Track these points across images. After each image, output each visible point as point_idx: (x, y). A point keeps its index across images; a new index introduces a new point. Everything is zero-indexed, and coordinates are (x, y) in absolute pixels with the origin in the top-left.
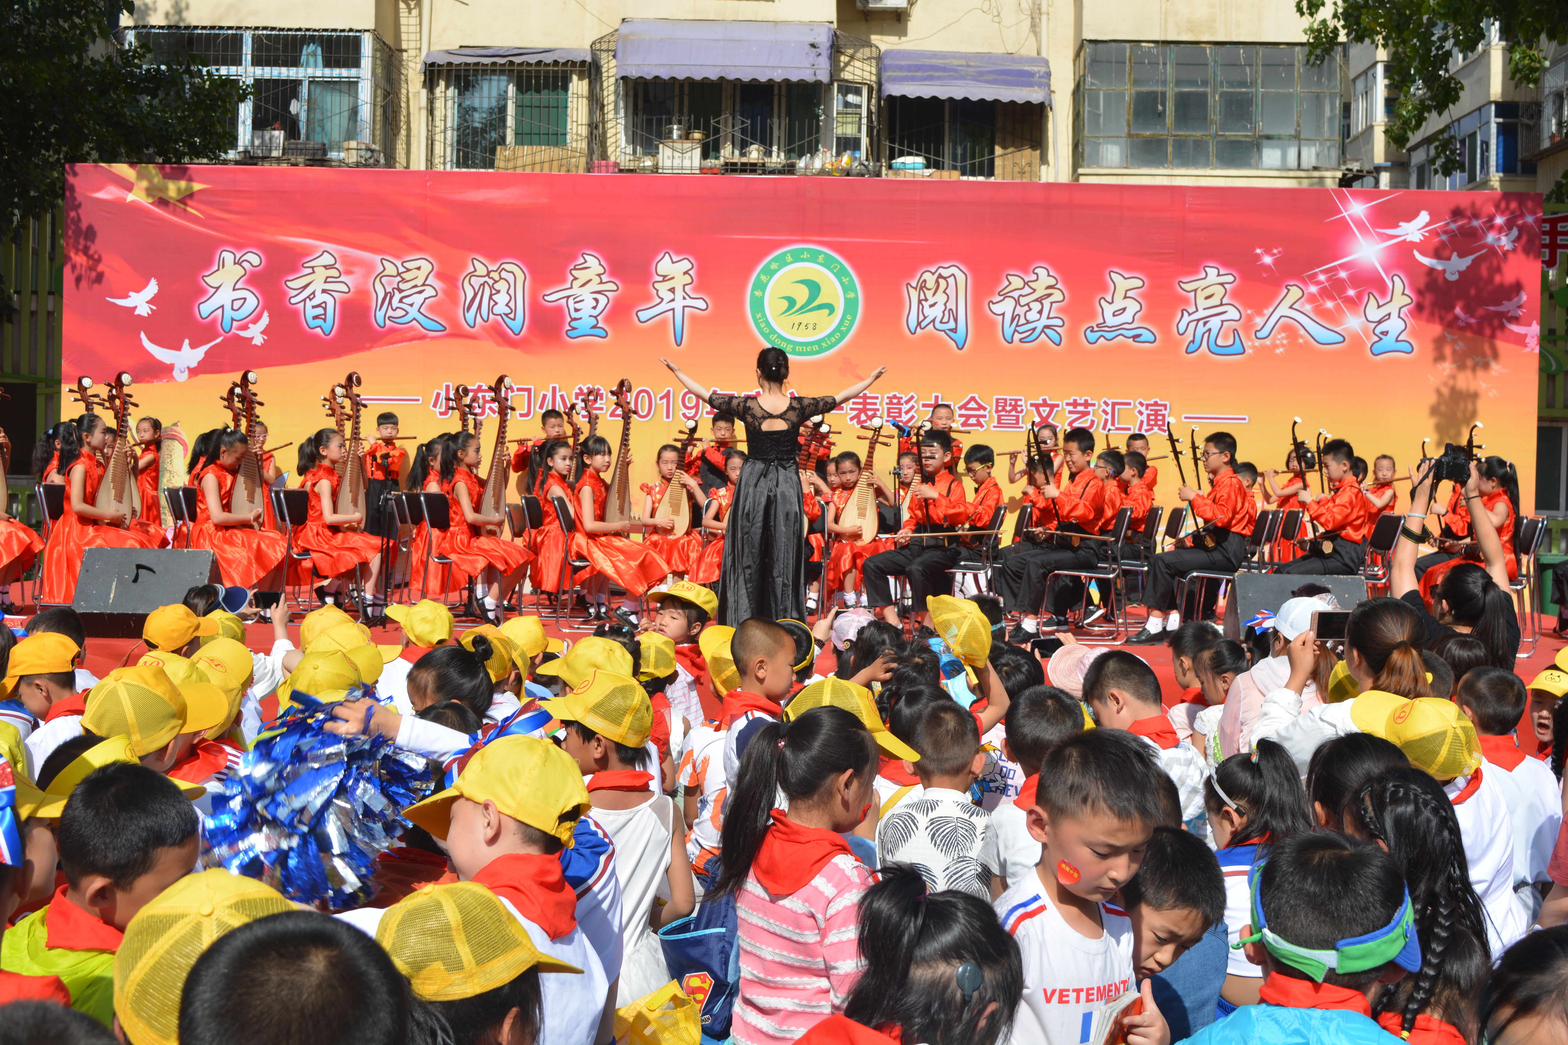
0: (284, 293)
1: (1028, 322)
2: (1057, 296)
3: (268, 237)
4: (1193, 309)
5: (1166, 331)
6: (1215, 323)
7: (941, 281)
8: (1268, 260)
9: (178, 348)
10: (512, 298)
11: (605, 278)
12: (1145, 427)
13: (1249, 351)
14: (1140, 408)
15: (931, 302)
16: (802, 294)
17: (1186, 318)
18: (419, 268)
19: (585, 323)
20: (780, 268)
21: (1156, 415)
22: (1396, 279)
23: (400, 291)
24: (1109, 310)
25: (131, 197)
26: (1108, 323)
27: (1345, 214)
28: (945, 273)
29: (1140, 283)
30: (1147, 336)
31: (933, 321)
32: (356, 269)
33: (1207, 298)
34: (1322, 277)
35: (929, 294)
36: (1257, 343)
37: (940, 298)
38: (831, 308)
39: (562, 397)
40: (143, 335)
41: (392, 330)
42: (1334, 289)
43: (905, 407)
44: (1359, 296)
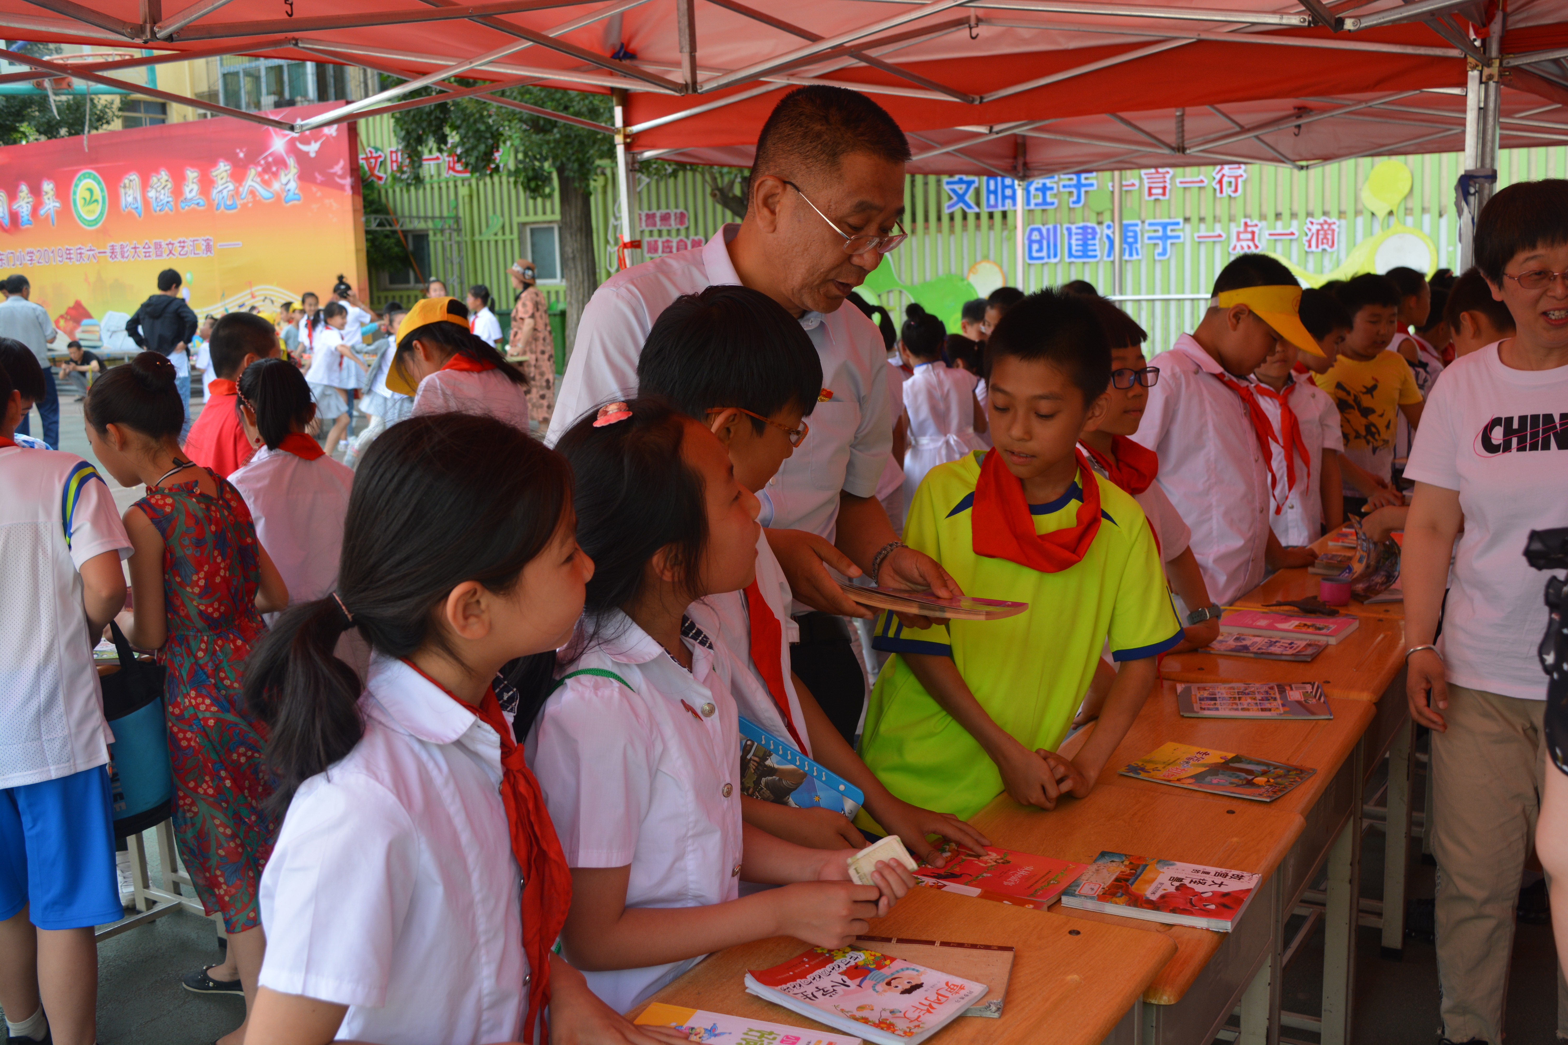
1: (161, 200)
2: (169, 185)
4: (217, 186)
5: (208, 199)
6: (225, 192)
7: (131, 182)
8: (241, 155)
10: (4, 208)
11: (29, 196)
12: (205, 252)
13: (239, 207)
14: (202, 242)
15: (128, 194)
16: (87, 195)
17: (215, 191)
19: (25, 218)
20: (80, 183)
21: (208, 245)
24: (187, 190)
26: (188, 198)
28: (131, 178)
29: (197, 174)
30: (202, 203)
31: (130, 204)
33: (222, 179)
34: (262, 162)
35: (127, 190)
36: (241, 202)
37: (132, 191)
38: (97, 201)
42: (268, 168)
43: (124, 249)
44: (277, 170)
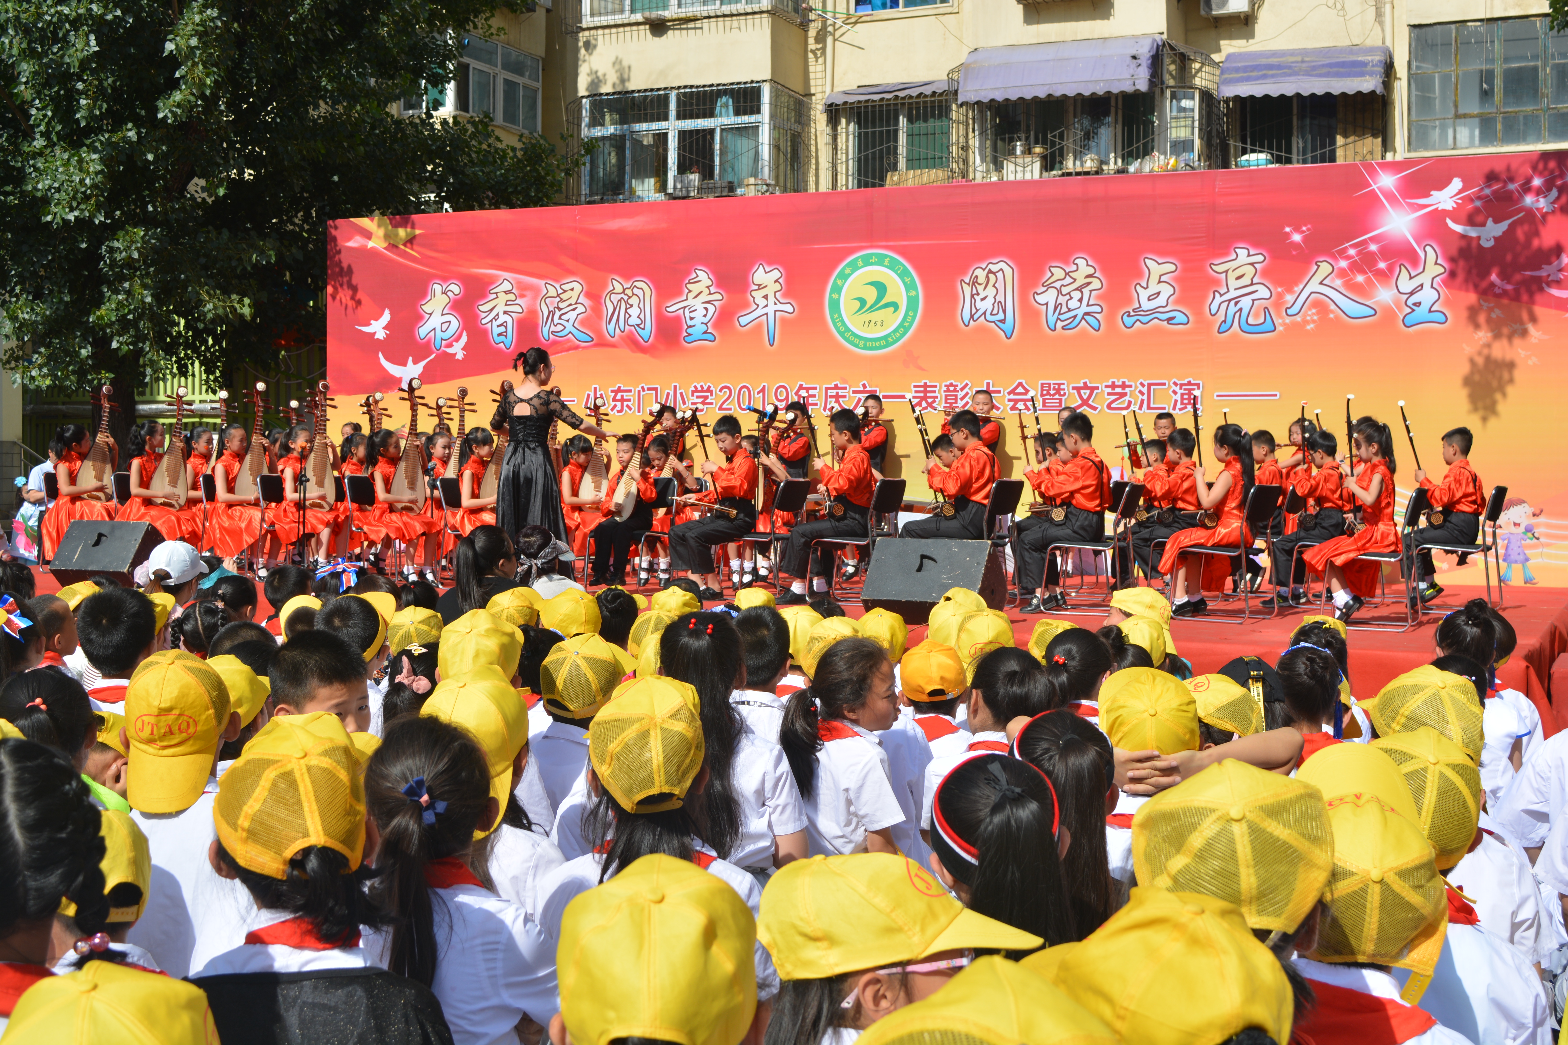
0: (477, 316)
1: (1069, 310)
2: (1096, 284)
3: (464, 270)
4: (1225, 290)
5: (1199, 313)
6: (1245, 303)
7: (991, 276)
8: (1297, 238)
9: (404, 364)
10: (642, 310)
11: (713, 290)
12: (1179, 406)
13: (1280, 328)
14: (1174, 387)
15: (982, 296)
16: (871, 295)
17: (1218, 299)
18: (572, 290)
19: (698, 330)
20: (853, 272)
21: (1190, 394)
22: (1428, 249)
23: (560, 309)
24: (1144, 294)
25: (371, 244)
26: (1144, 308)
27: (1374, 187)
28: (994, 268)
29: (1173, 268)
30: (1180, 318)
31: (985, 313)
32: (527, 293)
33: (1238, 278)
34: (1352, 252)
35: (980, 288)
36: (1288, 320)
37: (990, 291)
38: (895, 306)
39: (681, 394)
40: (381, 355)
41: (555, 343)
42: (1365, 263)
43: (960, 394)
44: (1391, 268)
